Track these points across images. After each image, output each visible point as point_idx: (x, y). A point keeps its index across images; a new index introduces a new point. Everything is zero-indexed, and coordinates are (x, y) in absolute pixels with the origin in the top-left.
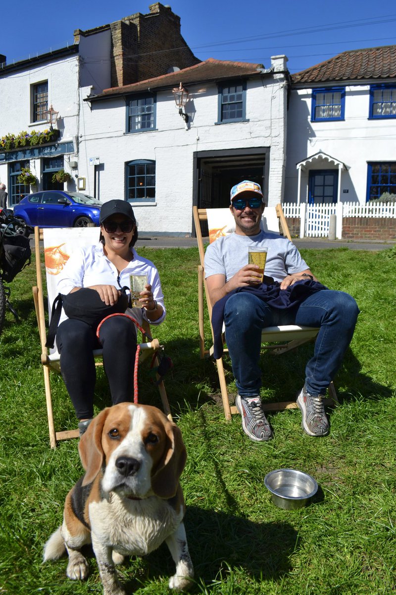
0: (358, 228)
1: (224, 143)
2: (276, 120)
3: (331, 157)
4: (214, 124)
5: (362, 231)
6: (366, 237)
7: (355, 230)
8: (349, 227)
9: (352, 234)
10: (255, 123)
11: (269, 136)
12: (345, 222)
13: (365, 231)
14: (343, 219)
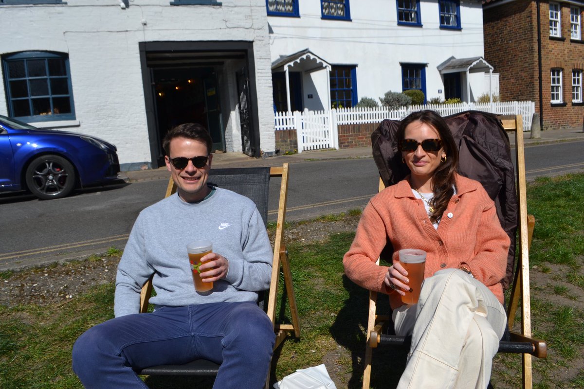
0: (352, 136)
1: (188, 32)
2: (257, 8)
3: (319, 58)
4: (169, 4)
5: (355, 139)
6: (359, 145)
7: (350, 138)
8: (344, 136)
9: (348, 142)
10: (230, 9)
11: (251, 28)
12: (340, 130)
13: (358, 138)
14: (338, 126)
